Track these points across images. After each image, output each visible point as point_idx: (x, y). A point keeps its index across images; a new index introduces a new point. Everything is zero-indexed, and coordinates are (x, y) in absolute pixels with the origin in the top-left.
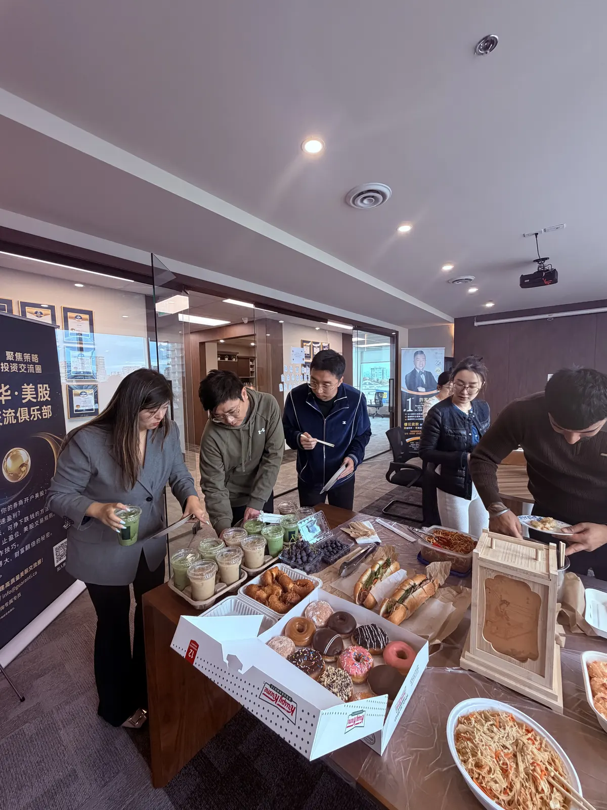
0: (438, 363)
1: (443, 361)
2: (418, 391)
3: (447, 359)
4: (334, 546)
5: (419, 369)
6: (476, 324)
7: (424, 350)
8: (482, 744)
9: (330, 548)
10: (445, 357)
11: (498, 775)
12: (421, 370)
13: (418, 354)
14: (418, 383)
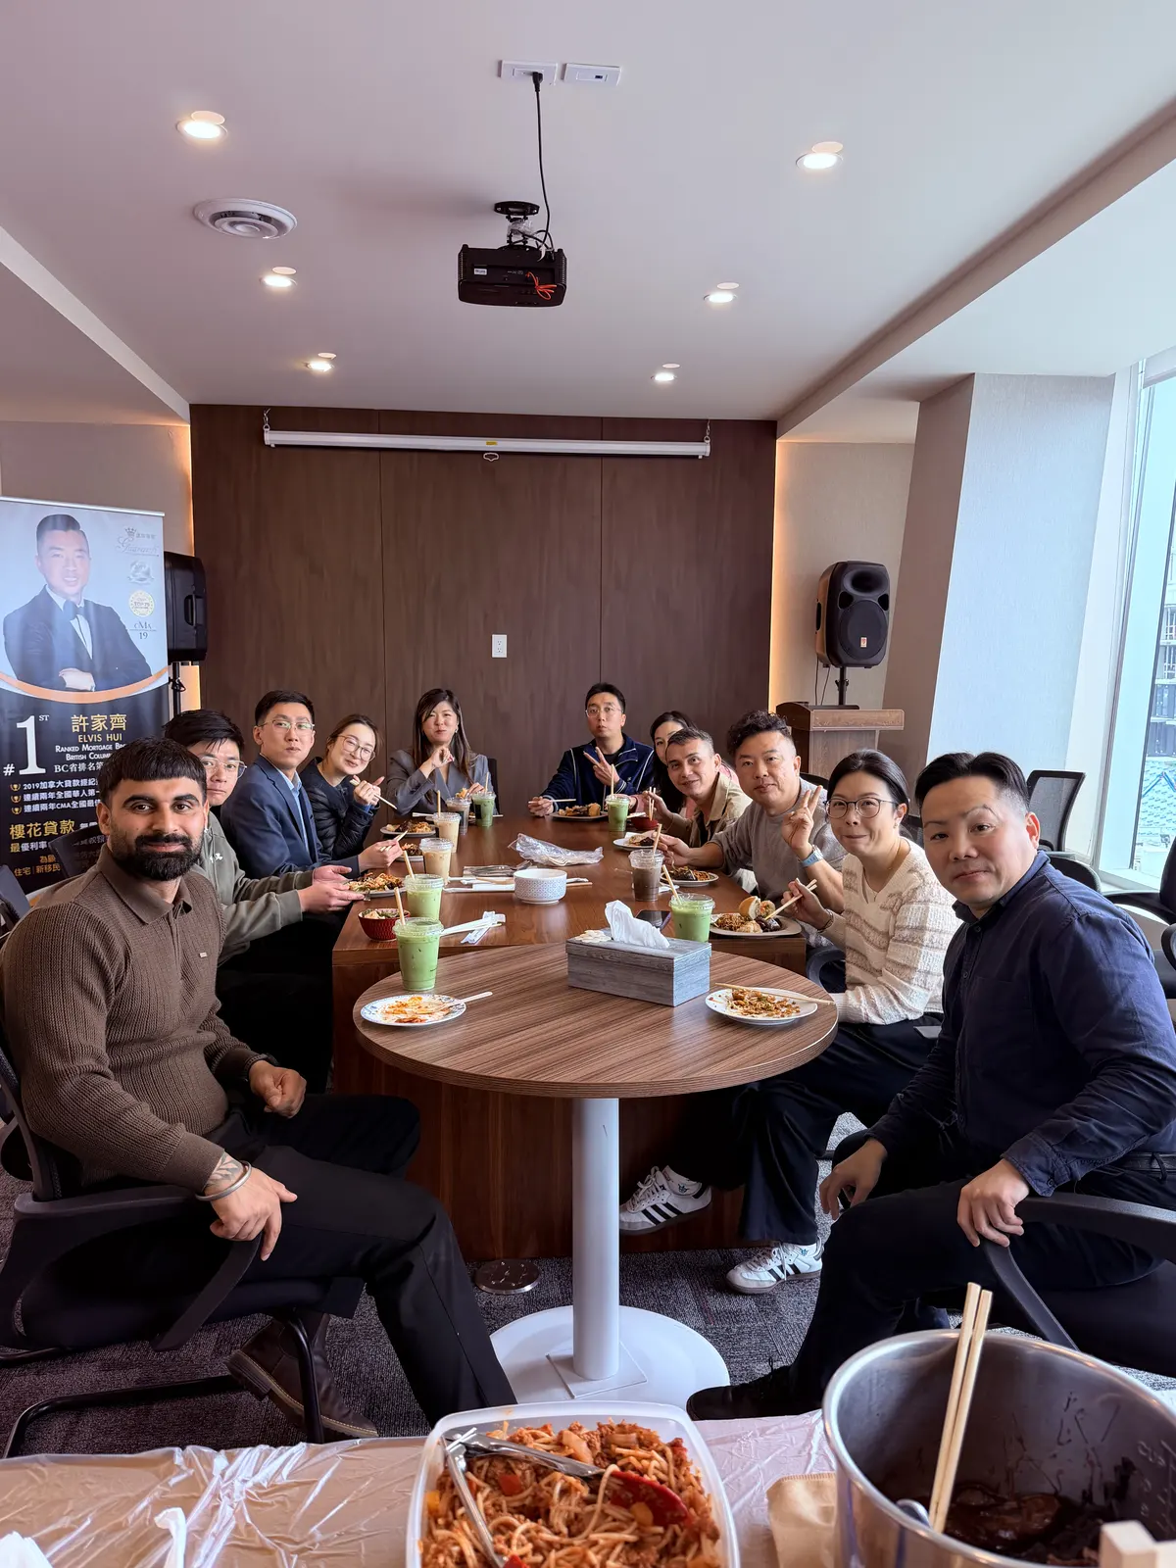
0: (140, 575)
1: (157, 567)
2: (61, 686)
3: (172, 560)
5: (65, 595)
6: (272, 438)
7: (80, 511)
10: (165, 553)
12: (73, 599)
13: (55, 528)
14: (61, 649)
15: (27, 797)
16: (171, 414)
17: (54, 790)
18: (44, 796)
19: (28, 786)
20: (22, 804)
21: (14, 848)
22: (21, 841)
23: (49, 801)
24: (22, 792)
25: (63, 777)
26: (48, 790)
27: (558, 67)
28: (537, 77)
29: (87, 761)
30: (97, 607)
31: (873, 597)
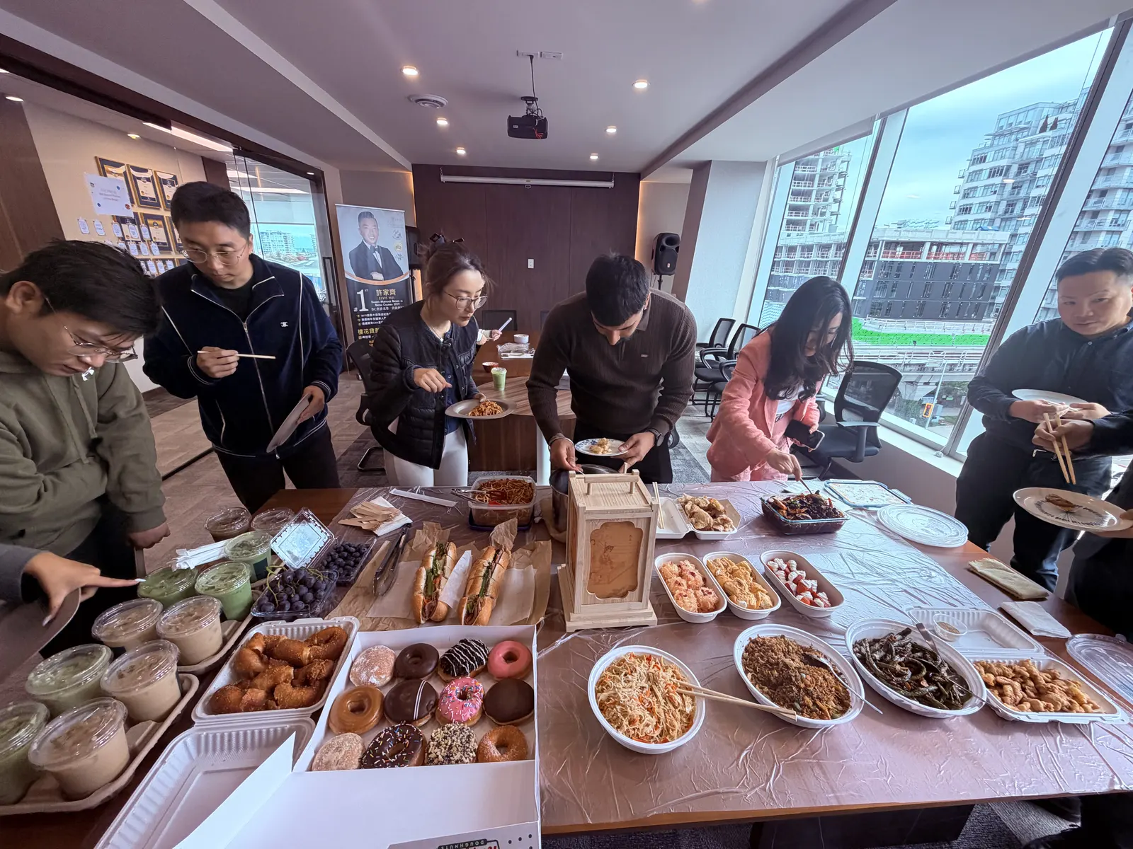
0: (397, 235)
1: (403, 232)
2: (371, 278)
3: (408, 229)
4: (346, 554)
5: (370, 244)
6: (444, 179)
8: (626, 700)
9: (341, 560)
10: (406, 226)
11: (648, 718)
12: (373, 245)
13: (364, 217)
14: (371, 266)
15: (363, 320)
16: (404, 168)
17: (372, 317)
18: (368, 319)
19: (362, 316)
20: (361, 322)
21: (360, 338)
22: (362, 335)
23: (370, 321)
24: (361, 318)
25: (374, 312)
26: (370, 317)
27: (539, 53)
28: (532, 57)
29: (383, 307)
30: (382, 248)
31: (674, 248)
